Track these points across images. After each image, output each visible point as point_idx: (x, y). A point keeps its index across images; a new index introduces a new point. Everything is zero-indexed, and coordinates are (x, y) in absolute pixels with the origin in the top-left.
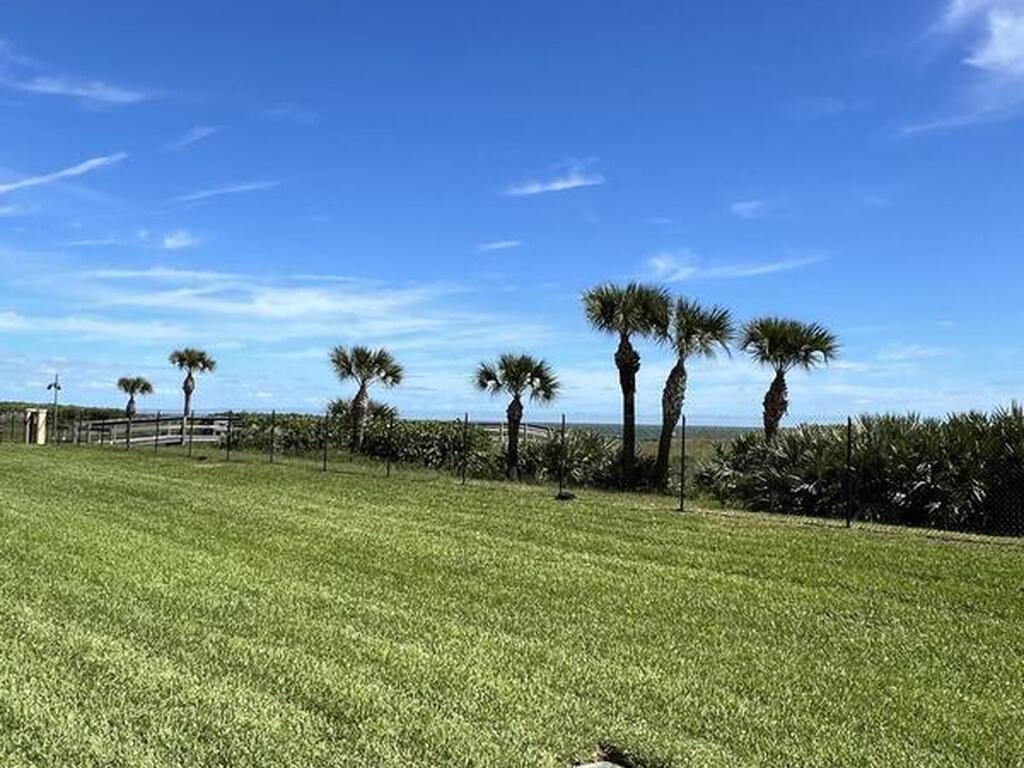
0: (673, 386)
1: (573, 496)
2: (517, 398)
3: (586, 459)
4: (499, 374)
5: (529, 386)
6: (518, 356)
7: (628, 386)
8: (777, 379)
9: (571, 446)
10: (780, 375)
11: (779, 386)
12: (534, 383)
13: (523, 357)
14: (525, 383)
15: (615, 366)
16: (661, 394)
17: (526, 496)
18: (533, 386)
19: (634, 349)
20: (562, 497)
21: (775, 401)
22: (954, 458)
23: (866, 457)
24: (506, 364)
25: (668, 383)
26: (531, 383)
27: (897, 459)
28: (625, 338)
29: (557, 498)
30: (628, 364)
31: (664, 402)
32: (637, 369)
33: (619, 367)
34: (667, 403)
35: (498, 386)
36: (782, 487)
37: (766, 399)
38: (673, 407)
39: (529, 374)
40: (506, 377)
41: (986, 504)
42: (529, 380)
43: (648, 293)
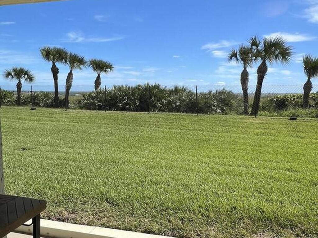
0: (69, 78)
1: (36, 109)
2: (20, 81)
3: (45, 100)
4: (13, 74)
5: (24, 78)
6: (19, 68)
7: (56, 78)
8: (98, 76)
9: (40, 96)
10: (99, 75)
11: (98, 78)
12: (25, 77)
13: (21, 68)
14: (22, 77)
15: (51, 72)
16: (66, 80)
17: (21, 109)
18: (25, 78)
19: (57, 67)
20: (32, 109)
21: (98, 82)
22: (133, 95)
23: (114, 96)
24: (15, 70)
25: (67, 77)
26: (24, 77)
27: (120, 96)
28: (54, 63)
29: (31, 110)
30: (55, 71)
31: (66, 82)
32: (58, 73)
33: (52, 72)
34: (67, 82)
35: (13, 77)
36: (94, 104)
37: (95, 81)
38: (69, 84)
39: (23, 74)
40: (15, 75)
41: (139, 106)
42: (23, 76)
43: (60, 50)
